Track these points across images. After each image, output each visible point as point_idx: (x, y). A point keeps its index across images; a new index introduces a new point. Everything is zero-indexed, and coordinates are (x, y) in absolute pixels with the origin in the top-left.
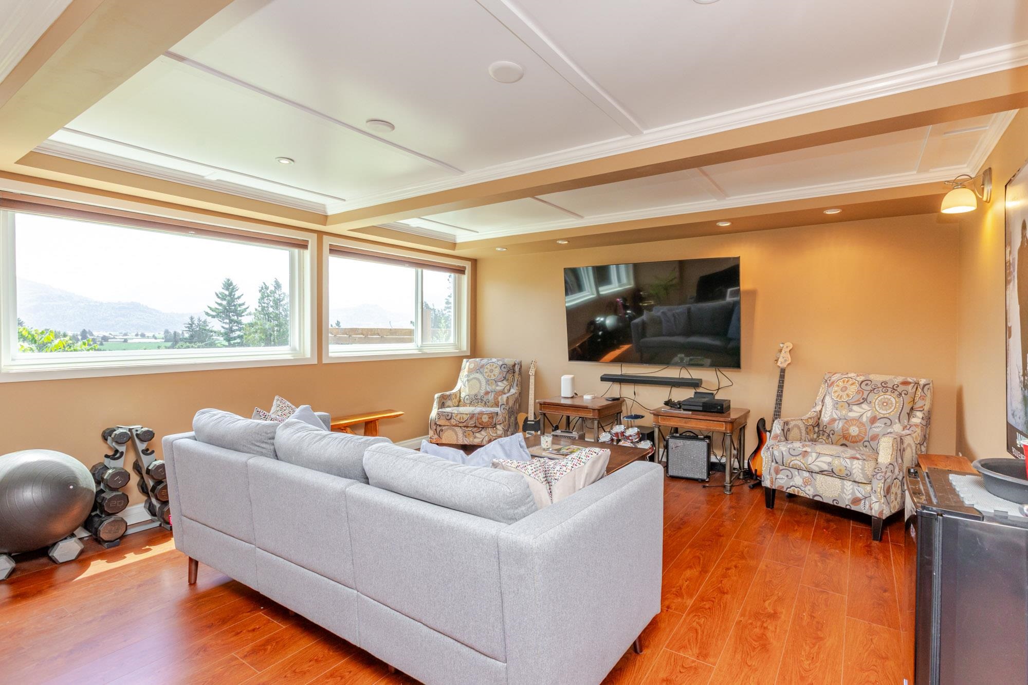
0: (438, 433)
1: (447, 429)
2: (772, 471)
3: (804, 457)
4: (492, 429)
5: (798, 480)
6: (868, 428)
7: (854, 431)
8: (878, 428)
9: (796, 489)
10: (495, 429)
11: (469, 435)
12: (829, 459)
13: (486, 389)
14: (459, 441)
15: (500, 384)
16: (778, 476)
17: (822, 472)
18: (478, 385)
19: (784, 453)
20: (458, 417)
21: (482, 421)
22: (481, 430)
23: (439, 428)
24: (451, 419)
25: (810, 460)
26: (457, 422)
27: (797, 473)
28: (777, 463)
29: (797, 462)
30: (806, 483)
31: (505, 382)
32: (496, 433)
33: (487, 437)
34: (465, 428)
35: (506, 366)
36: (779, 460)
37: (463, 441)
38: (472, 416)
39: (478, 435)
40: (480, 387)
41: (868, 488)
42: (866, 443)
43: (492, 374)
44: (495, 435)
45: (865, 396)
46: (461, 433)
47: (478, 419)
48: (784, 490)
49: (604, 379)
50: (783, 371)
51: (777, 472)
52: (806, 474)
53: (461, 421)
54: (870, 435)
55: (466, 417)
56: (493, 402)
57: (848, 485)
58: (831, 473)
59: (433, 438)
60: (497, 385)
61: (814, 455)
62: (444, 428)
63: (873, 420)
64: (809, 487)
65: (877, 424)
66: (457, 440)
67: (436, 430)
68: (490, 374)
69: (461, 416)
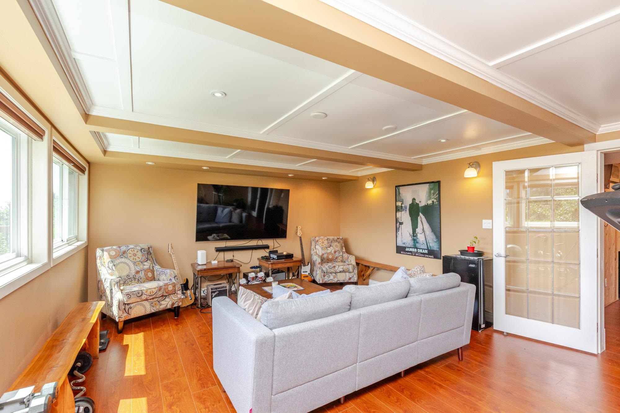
0: (127, 312)
1: (135, 306)
2: (322, 276)
3: (334, 268)
4: (173, 295)
5: (332, 277)
6: (334, 255)
7: (330, 257)
8: (337, 254)
9: (331, 281)
10: (176, 294)
11: (156, 304)
12: (342, 267)
13: (135, 269)
14: (147, 312)
15: (145, 263)
16: (325, 278)
17: (340, 272)
18: (127, 267)
19: (327, 268)
20: (149, 292)
21: (169, 290)
22: (165, 298)
23: (127, 307)
24: (142, 295)
25: (336, 268)
26: (148, 296)
27: (331, 275)
28: (324, 273)
29: (332, 270)
30: (334, 277)
31: (148, 261)
32: (177, 297)
33: (170, 302)
34: (152, 300)
35: (144, 250)
36: (325, 272)
37: (151, 311)
38: (160, 288)
39: (162, 302)
40: (130, 268)
41: (353, 273)
42: (335, 260)
43: (136, 257)
44: (177, 298)
45: (330, 244)
46: (149, 304)
47: (165, 289)
48: (327, 282)
49: (218, 250)
50: (300, 238)
51: (324, 276)
52: (334, 274)
53: (152, 294)
54: (335, 257)
55: (155, 291)
56: (145, 277)
57: (347, 274)
58: (343, 271)
59: (122, 316)
60: (144, 265)
61: (337, 266)
62: (132, 305)
63: (335, 252)
64: (335, 279)
65: (336, 253)
66: (145, 311)
67: (125, 309)
68: (135, 257)
69: (151, 290)
